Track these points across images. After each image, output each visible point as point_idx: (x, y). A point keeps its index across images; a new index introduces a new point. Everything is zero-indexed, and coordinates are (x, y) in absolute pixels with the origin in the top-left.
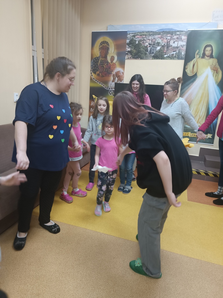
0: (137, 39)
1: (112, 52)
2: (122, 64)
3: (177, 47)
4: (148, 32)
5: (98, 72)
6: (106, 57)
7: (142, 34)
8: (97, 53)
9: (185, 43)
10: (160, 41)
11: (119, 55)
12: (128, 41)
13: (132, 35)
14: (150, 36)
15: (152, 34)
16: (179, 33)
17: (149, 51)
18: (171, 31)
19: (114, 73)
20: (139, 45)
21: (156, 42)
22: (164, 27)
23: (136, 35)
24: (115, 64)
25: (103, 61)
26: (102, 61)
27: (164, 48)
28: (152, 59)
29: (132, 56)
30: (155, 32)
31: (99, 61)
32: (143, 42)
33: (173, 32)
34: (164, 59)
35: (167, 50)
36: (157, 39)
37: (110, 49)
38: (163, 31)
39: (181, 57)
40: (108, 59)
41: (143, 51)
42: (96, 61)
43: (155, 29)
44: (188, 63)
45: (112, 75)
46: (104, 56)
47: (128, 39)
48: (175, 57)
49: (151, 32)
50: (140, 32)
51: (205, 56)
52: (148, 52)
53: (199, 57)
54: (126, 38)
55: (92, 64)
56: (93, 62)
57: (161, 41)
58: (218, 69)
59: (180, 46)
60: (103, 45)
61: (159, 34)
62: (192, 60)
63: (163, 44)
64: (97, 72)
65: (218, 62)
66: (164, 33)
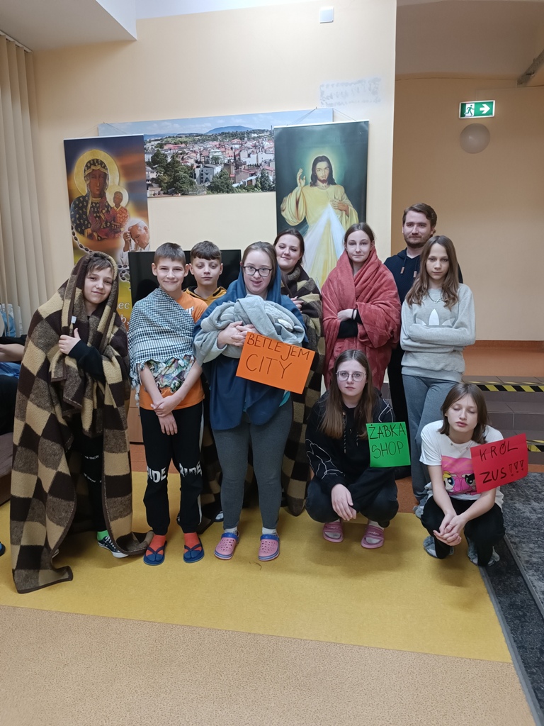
0: (169, 152)
1: (116, 183)
2: (142, 208)
3: (258, 166)
4: (191, 135)
5: (89, 231)
6: (102, 195)
7: (177, 140)
8: (82, 187)
9: (272, 157)
10: (218, 154)
11: (131, 188)
12: (148, 157)
13: (157, 142)
14: (196, 143)
15: (199, 140)
16: (256, 135)
17: (198, 175)
18: (239, 131)
19: (127, 231)
20: (174, 164)
21: (211, 157)
22: (222, 124)
23: (165, 144)
24: (126, 210)
25: (98, 205)
26: (96, 204)
27: (230, 168)
28: (208, 194)
29: (162, 190)
30: (205, 135)
31: (89, 205)
32: (183, 158)
33: (243, 134)
34: (233, 192)
35: (237, 173)
36: (213, 150)
37: (110, 177)
38: (223, 133)
39: (269, 186)
40: (108, 200)
41: (185, 177)
42: (81, 205)
43: (204, 129)
44: (285, 199)
45: (122, 235)
46: (98, 193)
47: (149, 153)
48: (256, 186)
49: (197, 135)
50: (174, 137)
51: (318, 181)
52: (195, 178)
53: (306, 184)
54: (144, 151)
55: (73, 213)
56: (75, 208)
57: (220, 153)
58: (350, 207)
59: (263, 163)
60: (93, 167)
61: (214, 140)
62: (291, 192)
63: (226, 161)
64: (86, 231)
65: (346, 192)
66: (226, 136)
